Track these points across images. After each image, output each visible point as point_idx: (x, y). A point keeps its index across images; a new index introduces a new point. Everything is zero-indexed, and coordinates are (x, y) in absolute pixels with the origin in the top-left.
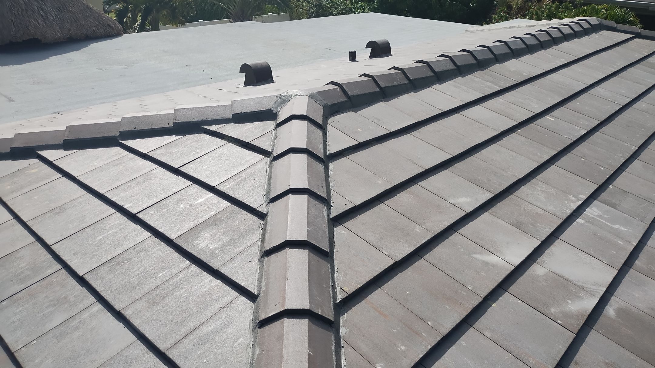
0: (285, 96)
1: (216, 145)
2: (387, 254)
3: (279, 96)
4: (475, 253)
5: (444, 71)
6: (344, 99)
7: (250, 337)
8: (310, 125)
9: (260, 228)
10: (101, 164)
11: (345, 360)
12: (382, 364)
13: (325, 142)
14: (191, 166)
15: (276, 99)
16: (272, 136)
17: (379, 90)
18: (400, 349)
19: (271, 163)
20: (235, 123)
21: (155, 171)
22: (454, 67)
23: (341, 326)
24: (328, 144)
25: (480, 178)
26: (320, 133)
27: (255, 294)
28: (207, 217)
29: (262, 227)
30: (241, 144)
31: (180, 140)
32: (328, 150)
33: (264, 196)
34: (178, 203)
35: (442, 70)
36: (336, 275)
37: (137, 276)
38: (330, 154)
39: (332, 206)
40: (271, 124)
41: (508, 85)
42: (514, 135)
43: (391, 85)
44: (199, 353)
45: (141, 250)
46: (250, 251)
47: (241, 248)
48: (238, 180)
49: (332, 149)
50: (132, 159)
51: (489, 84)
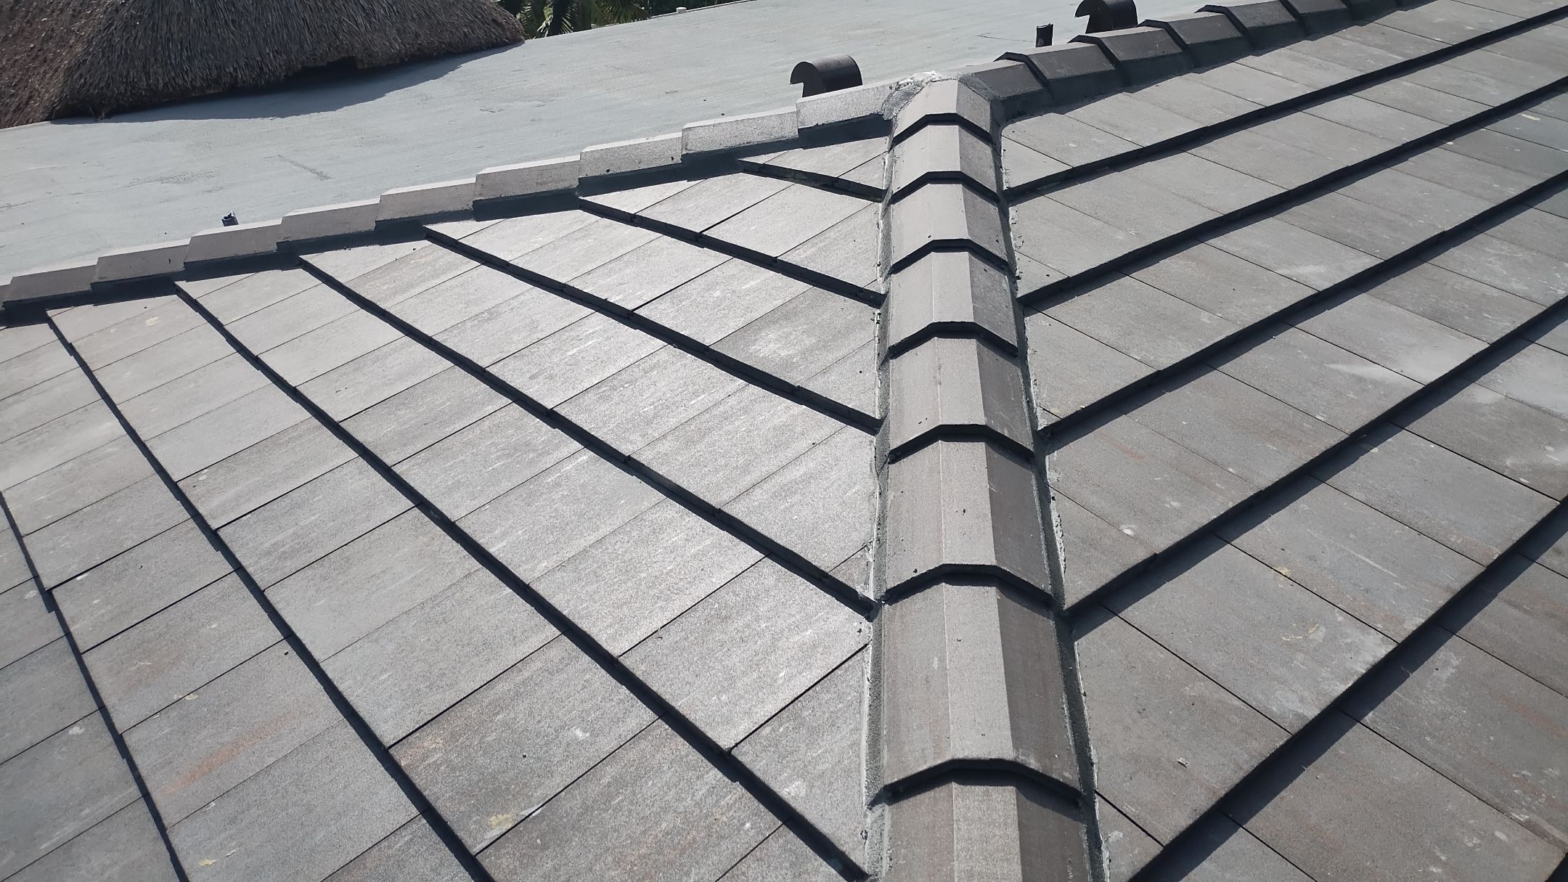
0: (908, 84)
1: (771, 189)
2: (1139, 358)
3: (894, 86)
4: (1334, 362)
5: (1266, 27)
6: (1036, 87)
7: (874, 483)
8: (964, 132)
9: (873, 320)
10: (551, 238)
11: (1059, 516)
12: (1133, 526)
13: (998, 167)
14: (725, 228)
15: (888, 91)
16: (885, 163)
17: (1113, 68)
18: (1168, 506)
19: (886, 210)
20: (805, 148)
21: (656, 243)
22: (1291, 19)
23: (1047, 468)
24: (1004, 171)
25: (1349, 231)
26: (987, 150)
27: (877, 418)
28: (767, 308)
29: (877, 318)
30: (822, 183)
31: (697, 188)
32: (1004, 182)
33: (879, 265)
34: (709, 290)
35: (1260, 24)
36: (1033, 389)
37: (650, 405)
38: (1009, 188)
39: (1019, 278)
40: (882, 143)
41: (1424, 51)
42: (1435, 152)
43: (1141, 57)
44: (782, 507)
45: (652, 368)
46: (858, 356)
47: (840, 354)
48: (823, 244)
49: (1014, 179)
50: (608, 227)
51: (1377, 52)
